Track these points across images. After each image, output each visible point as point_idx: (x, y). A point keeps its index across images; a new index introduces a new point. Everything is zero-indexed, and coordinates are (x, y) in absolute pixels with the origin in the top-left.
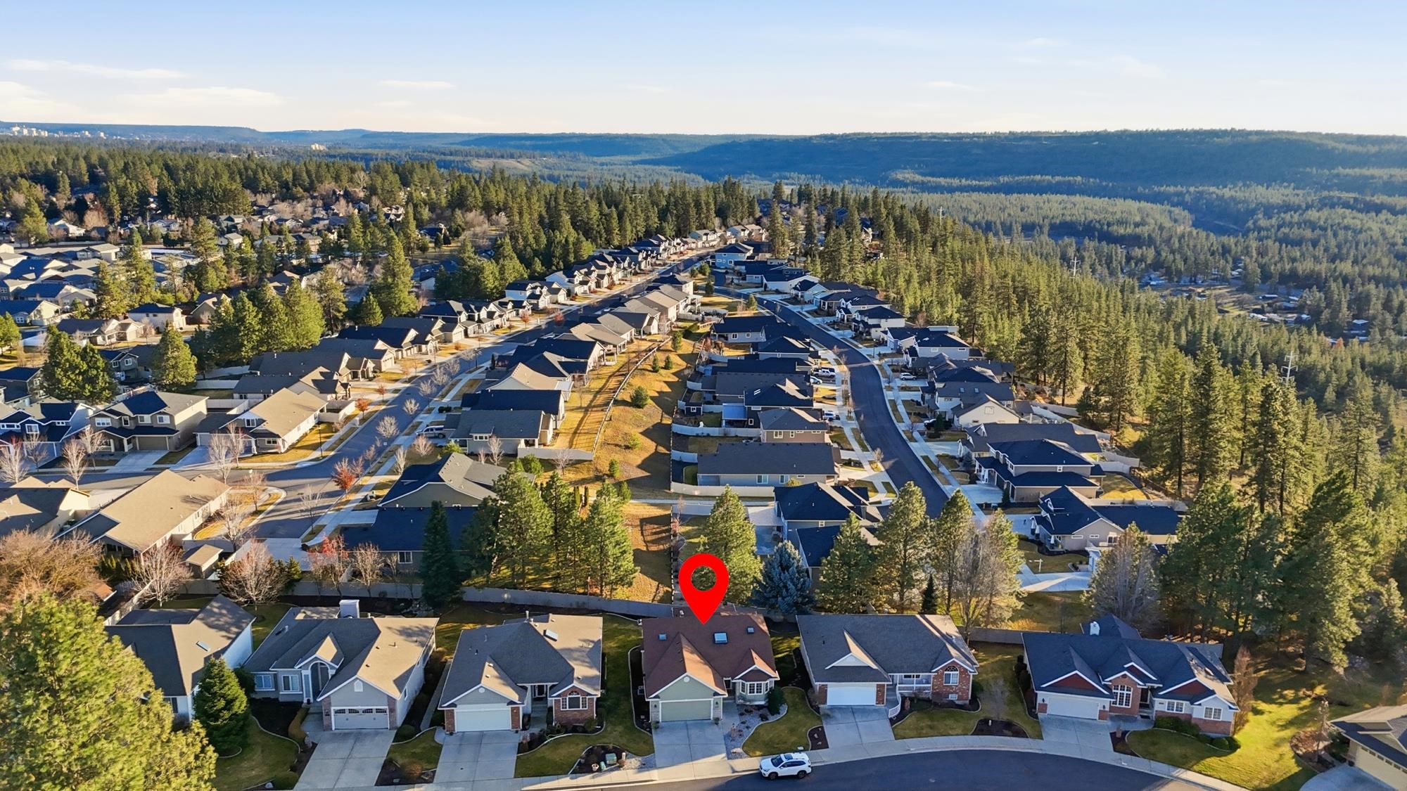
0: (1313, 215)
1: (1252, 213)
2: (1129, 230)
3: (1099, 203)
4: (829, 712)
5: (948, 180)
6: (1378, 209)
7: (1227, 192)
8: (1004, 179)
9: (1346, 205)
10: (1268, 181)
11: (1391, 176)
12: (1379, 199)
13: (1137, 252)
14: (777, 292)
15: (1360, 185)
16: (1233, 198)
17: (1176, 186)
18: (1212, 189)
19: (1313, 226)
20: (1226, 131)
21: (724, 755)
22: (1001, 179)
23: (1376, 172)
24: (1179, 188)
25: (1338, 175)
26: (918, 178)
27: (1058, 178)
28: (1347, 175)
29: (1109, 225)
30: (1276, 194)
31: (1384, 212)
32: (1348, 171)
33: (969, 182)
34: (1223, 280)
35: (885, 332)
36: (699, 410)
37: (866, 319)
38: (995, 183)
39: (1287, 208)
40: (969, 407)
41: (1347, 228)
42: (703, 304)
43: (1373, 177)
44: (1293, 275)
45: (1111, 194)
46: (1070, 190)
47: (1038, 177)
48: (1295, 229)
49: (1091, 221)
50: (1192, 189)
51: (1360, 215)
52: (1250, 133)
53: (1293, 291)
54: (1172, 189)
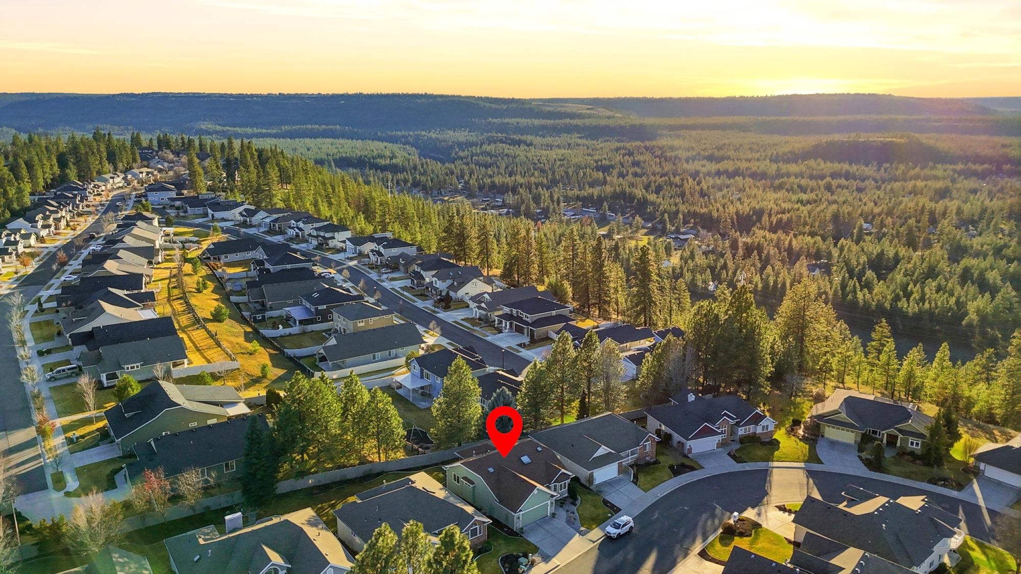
0: (487, 148)
1: (451, 148)
2: (388, 162)
3: (359, 143)
4: (598, 489)
5: (242, 129)
6: (519, 143)
7: (433, 135)
8: (285, 128)
9: (502, 142)
10: (454, 128)
11: (518, 123)
12: (517, 137)
13: (400, 176)
14: (223, 220)
15: (502, 128)
16: (437, 139)
17: (401, 131)
18: (423, 133)
19: (489, 154)
20: (422, 95)
21: (578, 534)
22: (283, 128)
23: (511, 121)
24: (403, 133)
25: (490, 122)
26: (219, 128)
27: (324, 127)
28: (495, 123)
29: (374, 158)
30: (461, 136)
31: (522, 145)
32: (495, 120)
33: (259, 131)
34: (456, 192)
35: (344, 242)
36: (264, 317)
37: (322, 234)
38: (279, 131)
39: (470, 144)
40: (462, 284)
41: (507, 155)
42: (175, 234)
43: (508, 124)
44: (493, 186)
45: (363, 138)
46: (333, 135)
47: (309, 126)
48: (481, 157)
49: (361, 157)
50: (411, 133)
51: (511, 147)
52: (437, 96)
53: (497, 196)
54: (399, 133)
